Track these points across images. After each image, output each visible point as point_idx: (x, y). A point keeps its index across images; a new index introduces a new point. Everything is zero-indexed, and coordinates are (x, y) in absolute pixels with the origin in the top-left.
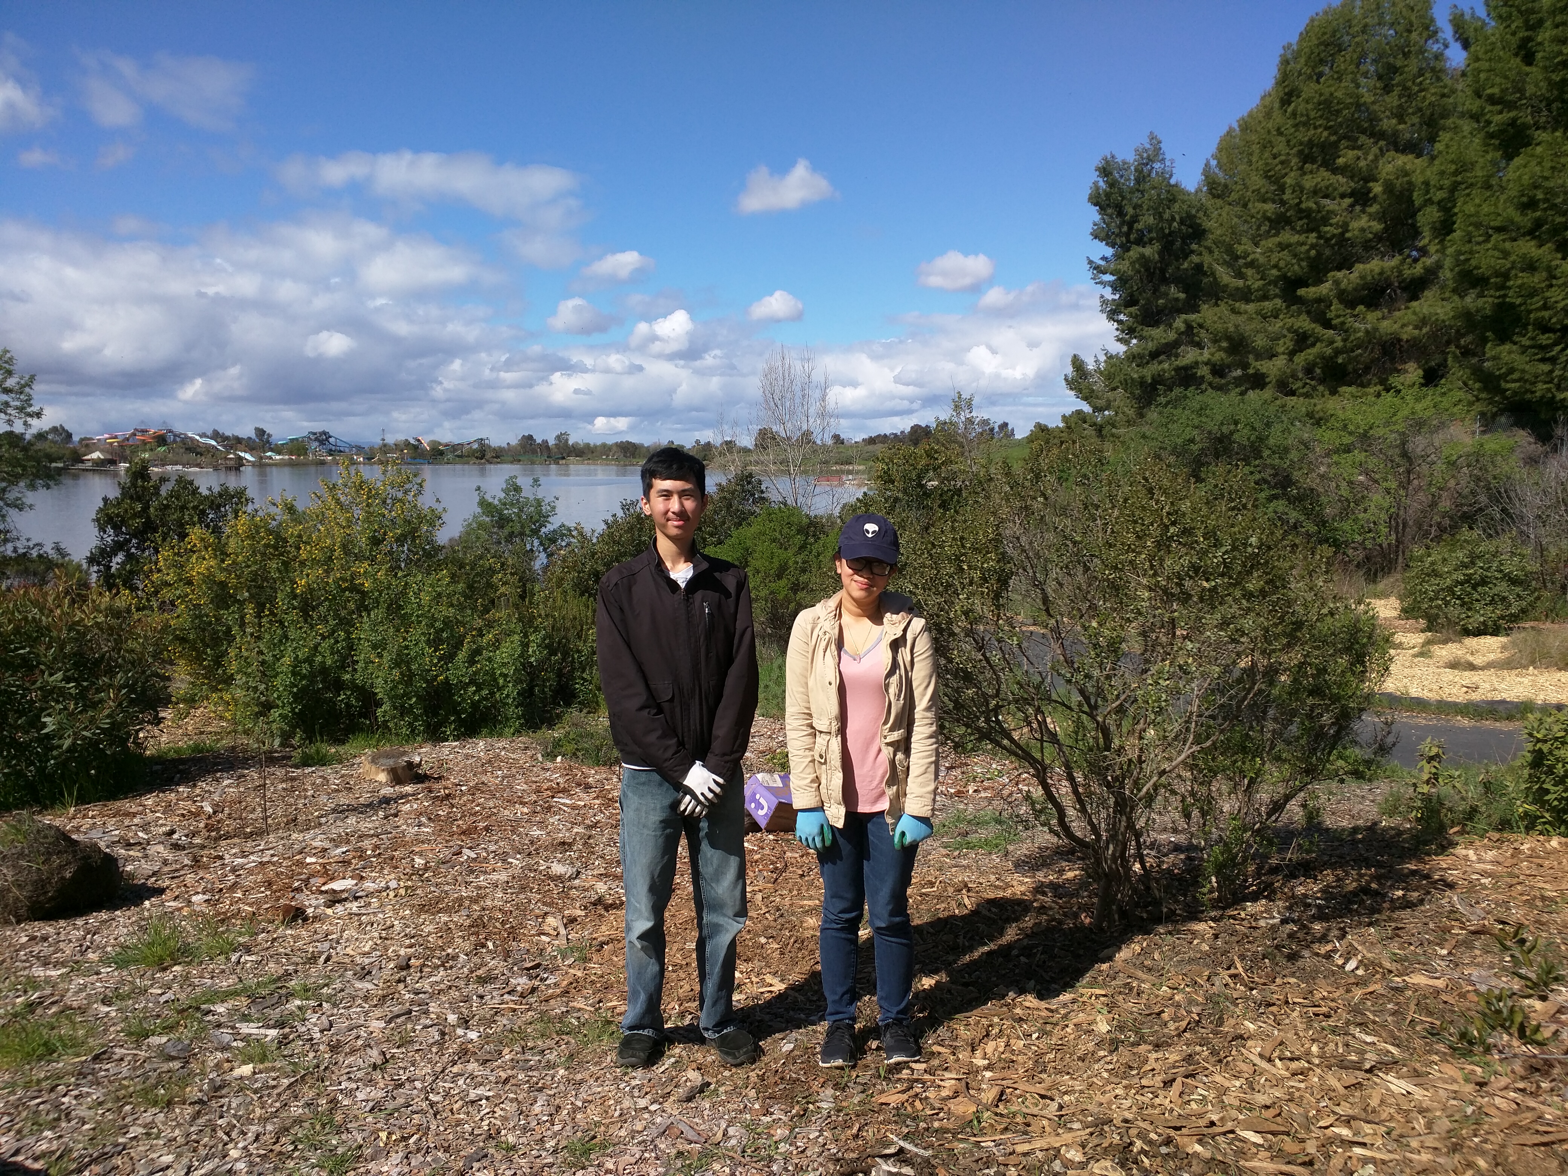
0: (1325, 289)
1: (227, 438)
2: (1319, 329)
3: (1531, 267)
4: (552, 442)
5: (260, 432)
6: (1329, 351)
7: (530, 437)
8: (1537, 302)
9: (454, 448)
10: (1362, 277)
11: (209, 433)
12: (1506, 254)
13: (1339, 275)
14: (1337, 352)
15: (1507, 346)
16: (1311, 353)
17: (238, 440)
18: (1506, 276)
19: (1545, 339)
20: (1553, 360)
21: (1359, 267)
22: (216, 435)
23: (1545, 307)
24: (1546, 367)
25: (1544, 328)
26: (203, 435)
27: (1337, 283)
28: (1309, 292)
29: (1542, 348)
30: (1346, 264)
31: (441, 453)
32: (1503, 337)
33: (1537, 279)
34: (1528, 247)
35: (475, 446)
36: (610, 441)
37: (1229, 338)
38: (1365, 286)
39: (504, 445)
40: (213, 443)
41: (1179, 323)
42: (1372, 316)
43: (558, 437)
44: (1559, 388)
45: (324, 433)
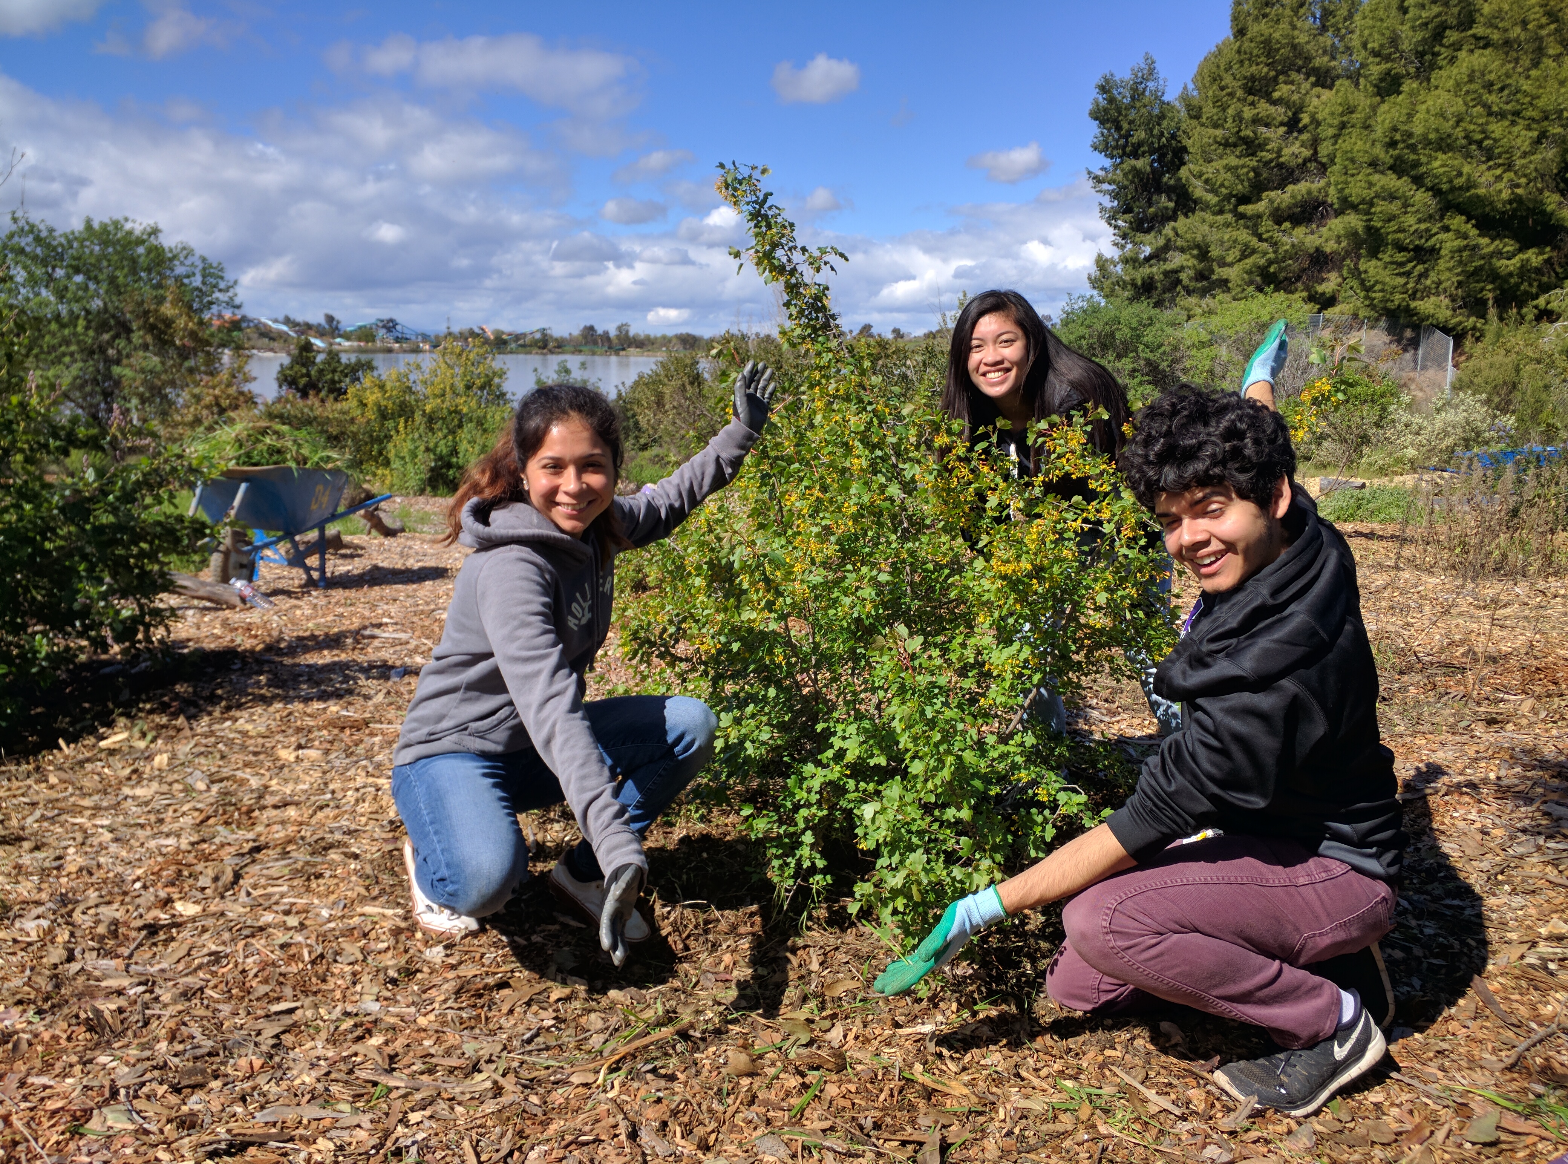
0: (1261, 206)
1: (298, 324)
2: (1254, 243)
3: (1392, 197)
4: (613, 333)
5: (330, 319)
6: (1262, 262)
7: (591, 328)
8: (1393, 226)
9: (517, 337)
10: (1293, 196)
11: (281, 318)
12: (1371, 185)
13: (1272, 194)
14: (1270, 263)
15: (1374, 262)
16: (1250, 261)
17: (309, 326)
18: (1371, 204)
19: (1400, 257)
20: (1408, 274)
21: (1290, 188)
22: (287, 321)
23: (1401, 230)
24: (1401, 280)
25: (1401, 248)
26: (276, 321)
27: (1271, 201)
28: (1249, 209)
29: (1402, 264)
30: (1281, 186)
31: (505, 342)
32: (1374, 253)
33: (1394, 207)
34: (1390, 181)
35: (538, 336)
36: (671, 332)
37: (1198, 246)
38: (1295, 205)
39: (566, 335)
40: (285, 328)
41: (1168, 230)
42: (1300, 232)
43: (619, 328)
44: (1413, 297)
45: (391, 320)
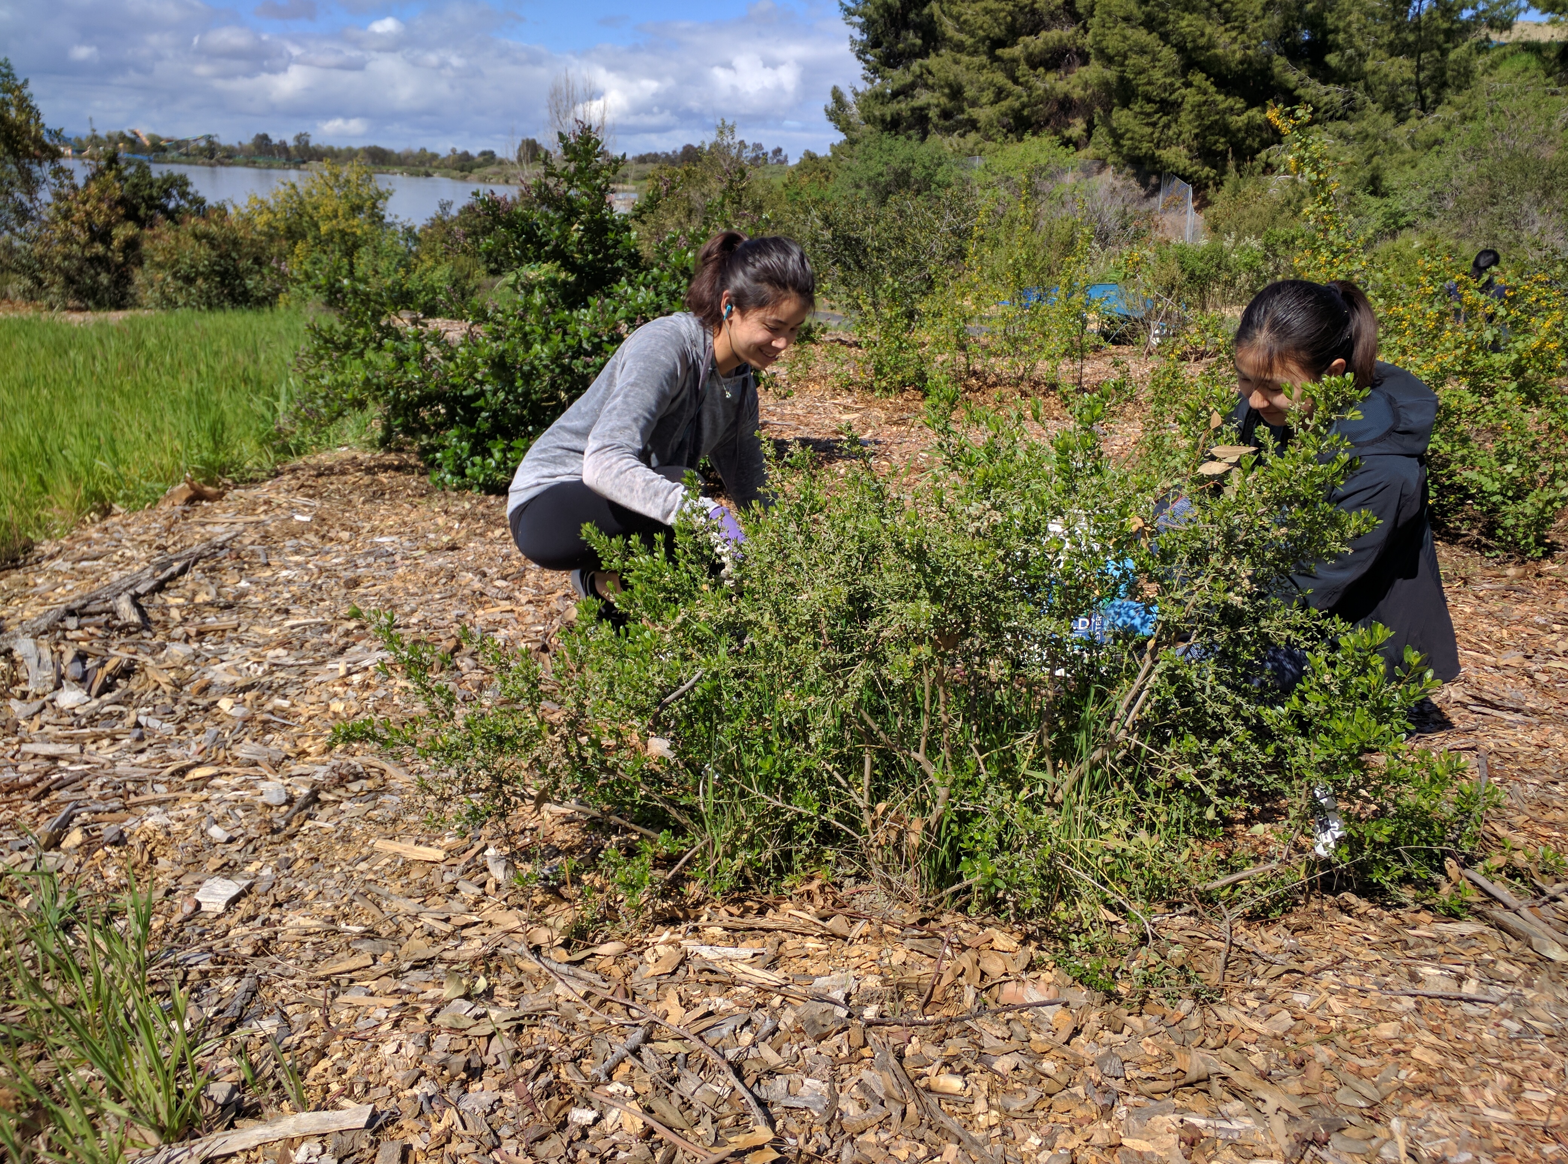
0: (1017, 51)
2: (1009, 85)
3: (1143, 51)
4: (291, 142)
6: (1017, 105)
8: (1143, 79)
9: (178, 145)
10: (1046, 43)
12: (1125, 38)
13: (1028, 39)
14: (1024, 106)
15: (1126, 111)
16: (1005, 104)
18: (1125, 57)
19: (1149, 108)
20: (1154, 125)
21: (1043, 34)
23: (1150, 83)
24: (1149, 130)
25: (1149, 100)
27: (1026, 46)
28: (1005, 53)
29: (1149, 115)
30: (1034, 31)
31: (164, 150)
32: (1125, 104)
33: (1144, 61)
34: (1141, 36)
35: (203, 144)
37: (950, 86)
38: (1047, 51)
39: (235, 144)
41: (915, 66)
42: (1051, 77)
43: (298, 138)
44: (1158, 146)
